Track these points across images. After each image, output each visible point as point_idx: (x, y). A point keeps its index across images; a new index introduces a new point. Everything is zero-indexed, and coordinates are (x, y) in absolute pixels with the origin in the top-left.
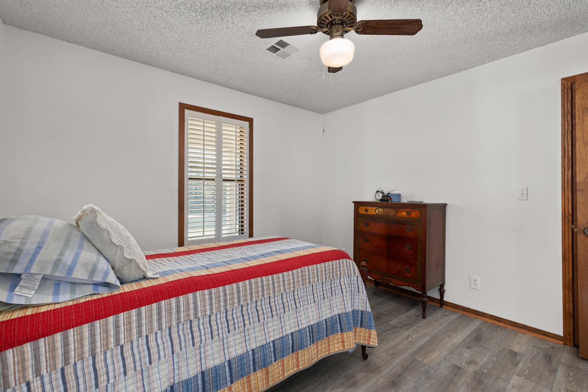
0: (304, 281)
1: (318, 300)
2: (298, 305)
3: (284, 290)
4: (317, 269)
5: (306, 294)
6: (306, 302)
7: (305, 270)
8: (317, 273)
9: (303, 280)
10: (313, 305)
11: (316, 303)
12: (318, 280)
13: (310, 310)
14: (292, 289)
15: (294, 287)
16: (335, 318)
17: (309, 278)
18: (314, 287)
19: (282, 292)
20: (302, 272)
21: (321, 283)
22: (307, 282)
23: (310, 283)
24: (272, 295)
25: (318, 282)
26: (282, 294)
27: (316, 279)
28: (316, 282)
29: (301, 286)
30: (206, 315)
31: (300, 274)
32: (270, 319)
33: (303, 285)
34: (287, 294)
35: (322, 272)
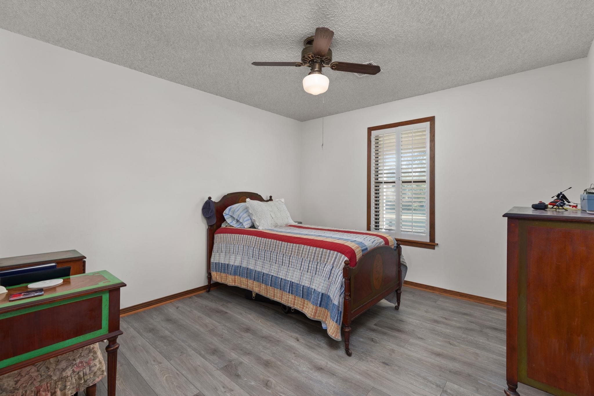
0: (298, 254)
1: (303, 270)
2: (290, 266)
3: (286, 253)
4: (309, 250)
5: (297, 261)
6: (295, 267)
7: (301, 247)
8: (309, 252)
9: (298, 252)
10: (299, 271)
11: (301, 271)
12: (307, 257)
13: (295, 273)
14: (290, 254)
15: (291, 254)
16: (311, 290)
17: (302, 253)
18: (304, 261)
19: (284, 253)
20: (299, 247)
21: (309, 260)
22: (300, 255)
23: (301, 256)
24: (279, 252)
25: (307, 259)
26: (284, 254)
27: (306, 256)
28: (306, 258)
29: (296, 256)
30: (252, 246)
31: (297, 248)
32: (274, 264)
33: (297, 255)
34: (286, 256)
35: (312, 253)
